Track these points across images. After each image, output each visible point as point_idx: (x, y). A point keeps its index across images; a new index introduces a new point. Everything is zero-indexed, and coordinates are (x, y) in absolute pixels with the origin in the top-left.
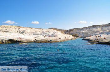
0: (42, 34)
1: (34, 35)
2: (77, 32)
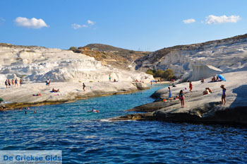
2: (178, 63)
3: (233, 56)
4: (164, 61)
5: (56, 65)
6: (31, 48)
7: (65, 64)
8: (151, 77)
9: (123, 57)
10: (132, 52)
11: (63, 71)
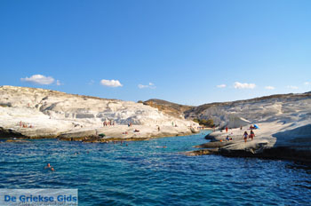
0: (100, 116)
1: (78, 116)
2: (216, 115)
3: (256, 111)
4: (205, 113)
5: (133, 113)
6: (114, 101)
7: (139, 112)
8: (197, 125)
9: (175, 109)
10: (181, 106)
11: (139, 117)
